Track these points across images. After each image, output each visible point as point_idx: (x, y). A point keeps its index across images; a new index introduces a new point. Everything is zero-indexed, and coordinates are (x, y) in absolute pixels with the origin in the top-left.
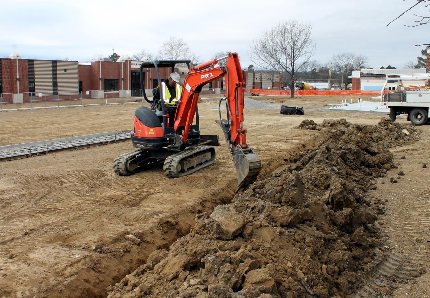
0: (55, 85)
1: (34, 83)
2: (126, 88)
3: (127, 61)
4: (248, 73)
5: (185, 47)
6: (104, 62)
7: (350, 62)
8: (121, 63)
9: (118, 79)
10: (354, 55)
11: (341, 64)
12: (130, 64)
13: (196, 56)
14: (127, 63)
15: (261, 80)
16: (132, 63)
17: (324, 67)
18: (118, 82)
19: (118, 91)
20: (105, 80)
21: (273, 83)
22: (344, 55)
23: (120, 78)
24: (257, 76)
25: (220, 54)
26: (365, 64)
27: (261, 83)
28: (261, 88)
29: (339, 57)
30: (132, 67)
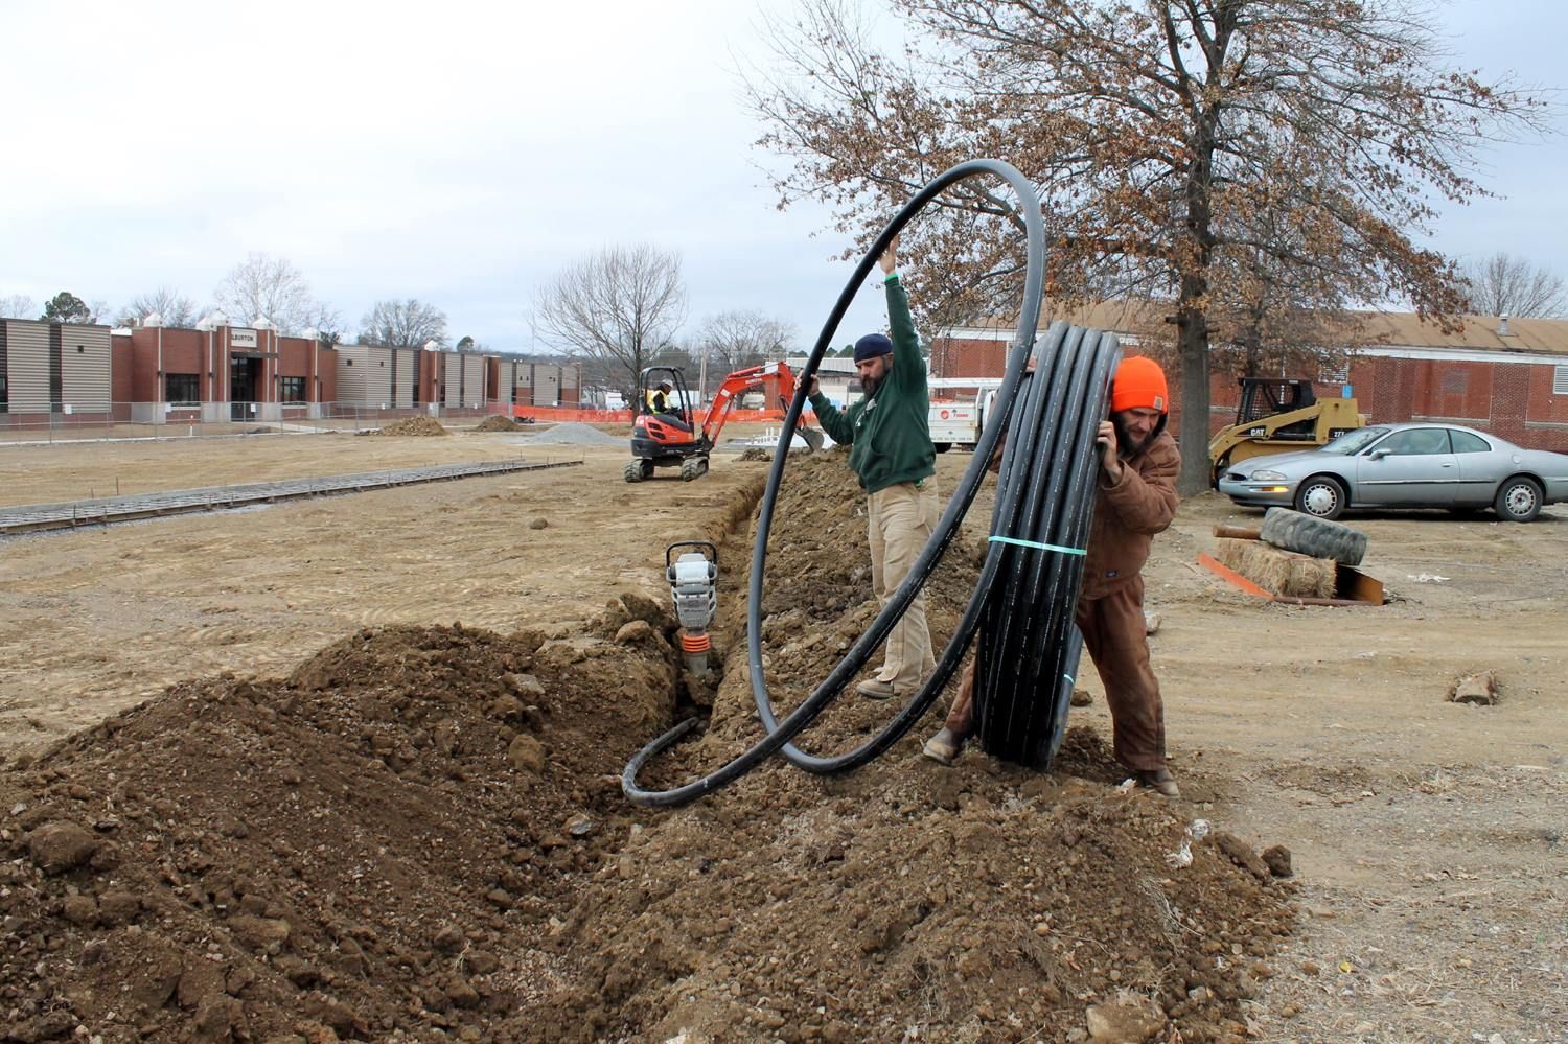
0: (56, 385)
1: (6, 378)
2: (218, 398)
3: (220, 329)
4: (503, 364)
5: (296, 284)
6: (168, 329)
7: (750, 336)
8: (208, 333)
9: (197, 376)
10: (762, 316)
11: (726, 339)
12: (230, 337)
13: (330, 311)
14: (221, 333)
15: (533, 383)
16: (234, 333)
17: (681, 347)
18: (197, 384)
19: (198, 405)
20: (169, 376)
21: (560, 390)
22: (733, 318)
23: (203, 373)
24: (523, 370)
25: (388, 306)
26: (790, 340)
27: (533, 388)
28: (532, 401)
29: (720, 321)
30: (235, 343)
